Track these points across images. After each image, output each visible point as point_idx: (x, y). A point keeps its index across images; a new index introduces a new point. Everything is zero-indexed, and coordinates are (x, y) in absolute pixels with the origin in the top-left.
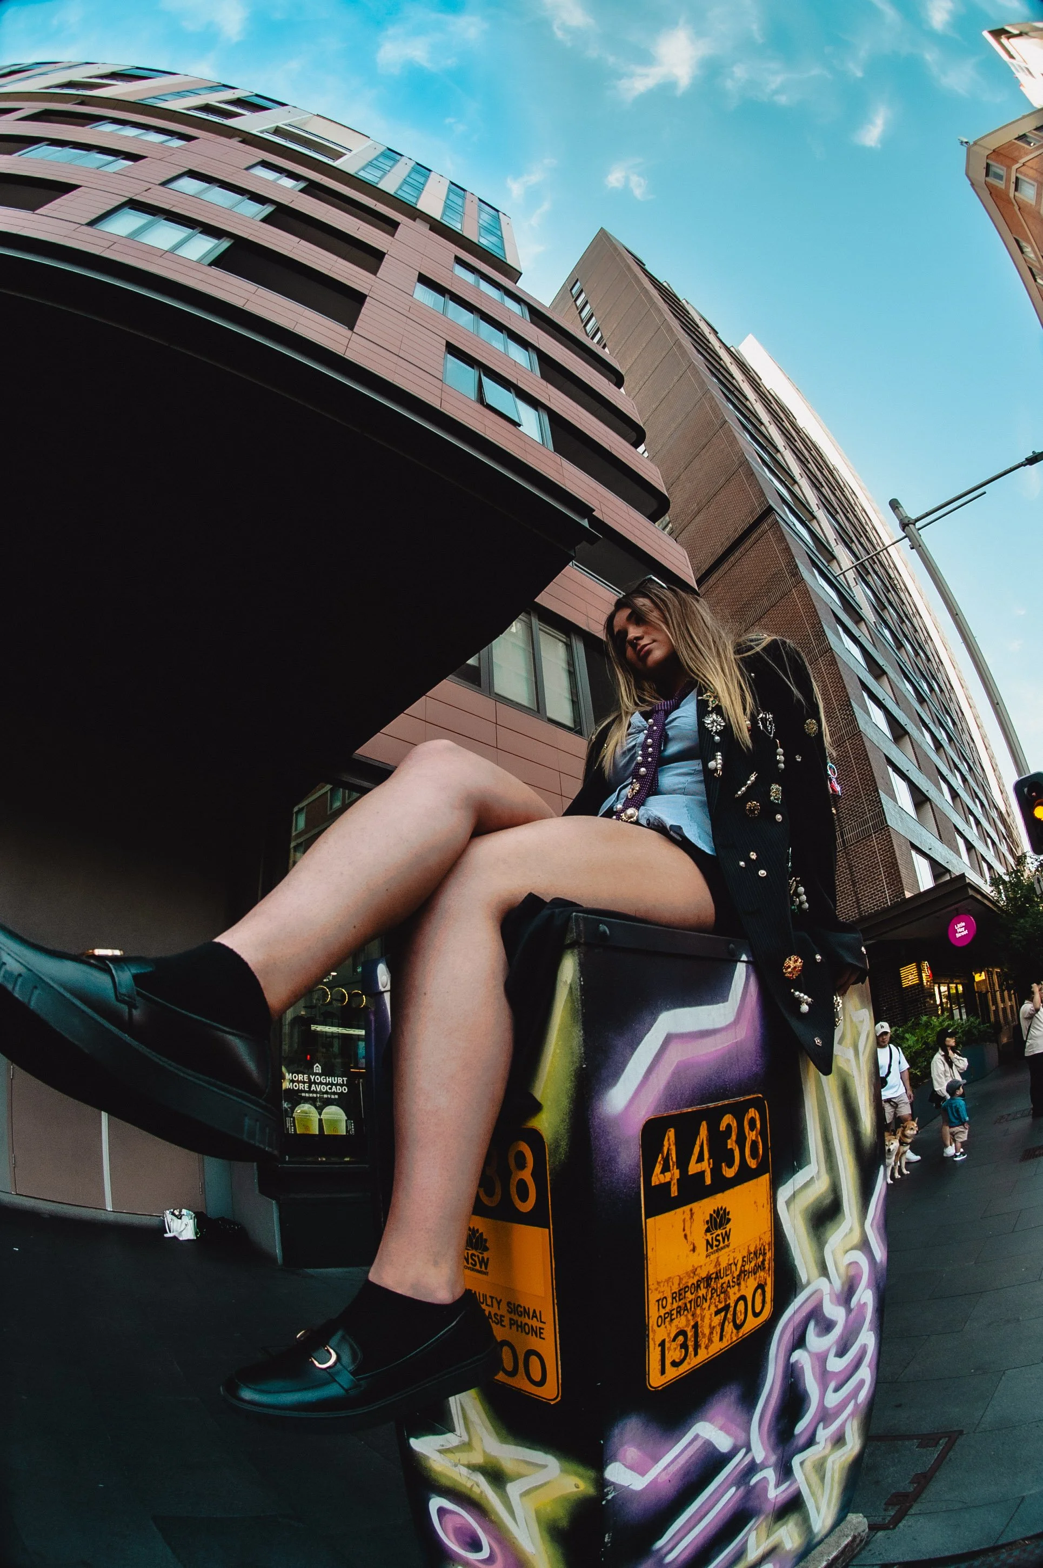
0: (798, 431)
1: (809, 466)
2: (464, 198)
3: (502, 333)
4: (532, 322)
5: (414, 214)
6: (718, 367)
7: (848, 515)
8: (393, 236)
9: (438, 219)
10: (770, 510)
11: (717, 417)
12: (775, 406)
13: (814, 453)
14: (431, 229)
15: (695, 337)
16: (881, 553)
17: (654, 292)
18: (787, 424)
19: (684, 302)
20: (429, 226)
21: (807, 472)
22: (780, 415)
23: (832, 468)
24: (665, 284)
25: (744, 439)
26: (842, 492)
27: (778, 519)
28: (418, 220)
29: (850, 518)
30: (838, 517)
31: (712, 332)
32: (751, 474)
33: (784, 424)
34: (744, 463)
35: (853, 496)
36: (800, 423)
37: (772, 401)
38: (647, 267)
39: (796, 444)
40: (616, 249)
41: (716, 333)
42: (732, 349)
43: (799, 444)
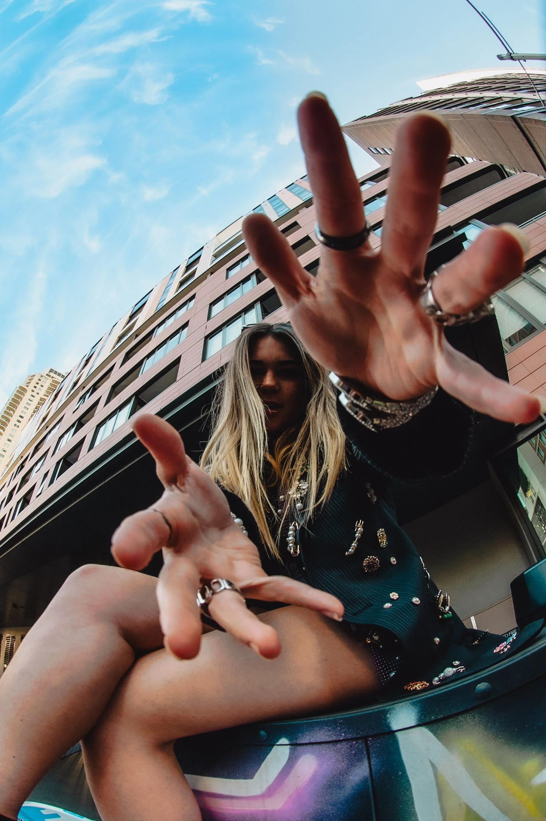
0: (472, 84)
1: (493, 87)
2: (297, 185)
3: (376, 199)
4: (377, 182)
5: (295, 211)
6: (431, 105)
7: (521, 82)
8: (301, 227)
9: (303, 202)
10: (513, 117)
11: (459, 118)
12: (458, 88)
13: (486, 82)
14: (307, 207)
15: (412, 108)
16: (530, 77)
17: (382, 118)
18: (469, 87)
19: (391, 106)
20: (305, 208)
21: (496, 89)
22: (462, 87)
23: (494, 77)
24: (379, 111)
25: (472, 110)
26: (508, 79)
27: (519, 116)
28: (299, 211)
29: (523, 82)
30: (522, 88)
31: (411, 100)
32: (492, 116)
33: (468, 88)
34: (487, 117)
35: (511, 75)
36: (469, 80)
37: (455, 88)
38: (367, 115)
39: (480, 87)
40: (353, 126)
41: (411, 98)
42: (423, 94)
43: (481, 86)
